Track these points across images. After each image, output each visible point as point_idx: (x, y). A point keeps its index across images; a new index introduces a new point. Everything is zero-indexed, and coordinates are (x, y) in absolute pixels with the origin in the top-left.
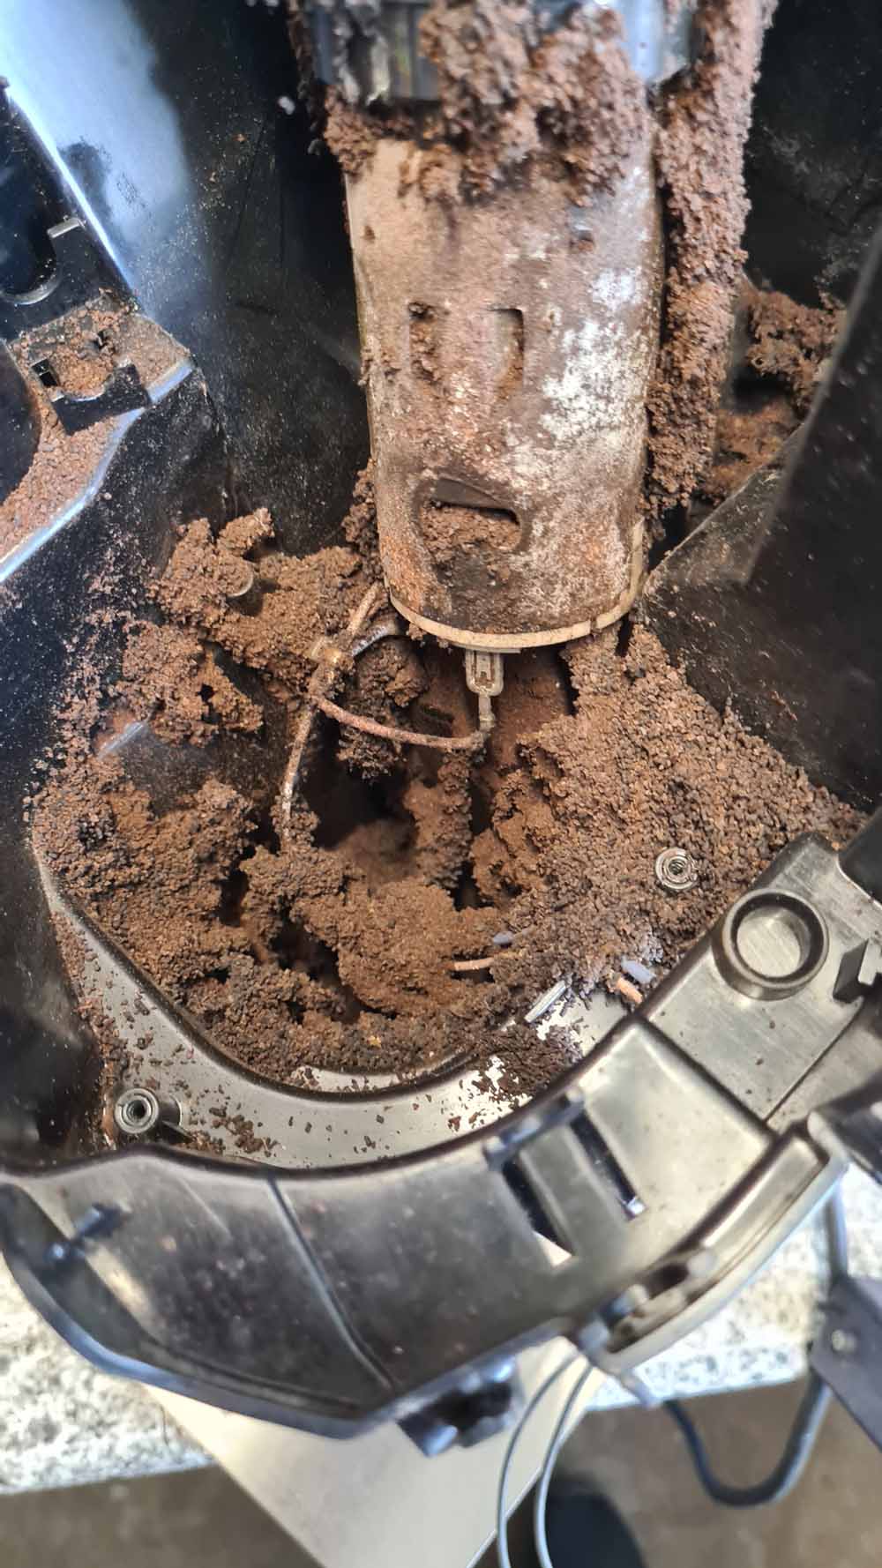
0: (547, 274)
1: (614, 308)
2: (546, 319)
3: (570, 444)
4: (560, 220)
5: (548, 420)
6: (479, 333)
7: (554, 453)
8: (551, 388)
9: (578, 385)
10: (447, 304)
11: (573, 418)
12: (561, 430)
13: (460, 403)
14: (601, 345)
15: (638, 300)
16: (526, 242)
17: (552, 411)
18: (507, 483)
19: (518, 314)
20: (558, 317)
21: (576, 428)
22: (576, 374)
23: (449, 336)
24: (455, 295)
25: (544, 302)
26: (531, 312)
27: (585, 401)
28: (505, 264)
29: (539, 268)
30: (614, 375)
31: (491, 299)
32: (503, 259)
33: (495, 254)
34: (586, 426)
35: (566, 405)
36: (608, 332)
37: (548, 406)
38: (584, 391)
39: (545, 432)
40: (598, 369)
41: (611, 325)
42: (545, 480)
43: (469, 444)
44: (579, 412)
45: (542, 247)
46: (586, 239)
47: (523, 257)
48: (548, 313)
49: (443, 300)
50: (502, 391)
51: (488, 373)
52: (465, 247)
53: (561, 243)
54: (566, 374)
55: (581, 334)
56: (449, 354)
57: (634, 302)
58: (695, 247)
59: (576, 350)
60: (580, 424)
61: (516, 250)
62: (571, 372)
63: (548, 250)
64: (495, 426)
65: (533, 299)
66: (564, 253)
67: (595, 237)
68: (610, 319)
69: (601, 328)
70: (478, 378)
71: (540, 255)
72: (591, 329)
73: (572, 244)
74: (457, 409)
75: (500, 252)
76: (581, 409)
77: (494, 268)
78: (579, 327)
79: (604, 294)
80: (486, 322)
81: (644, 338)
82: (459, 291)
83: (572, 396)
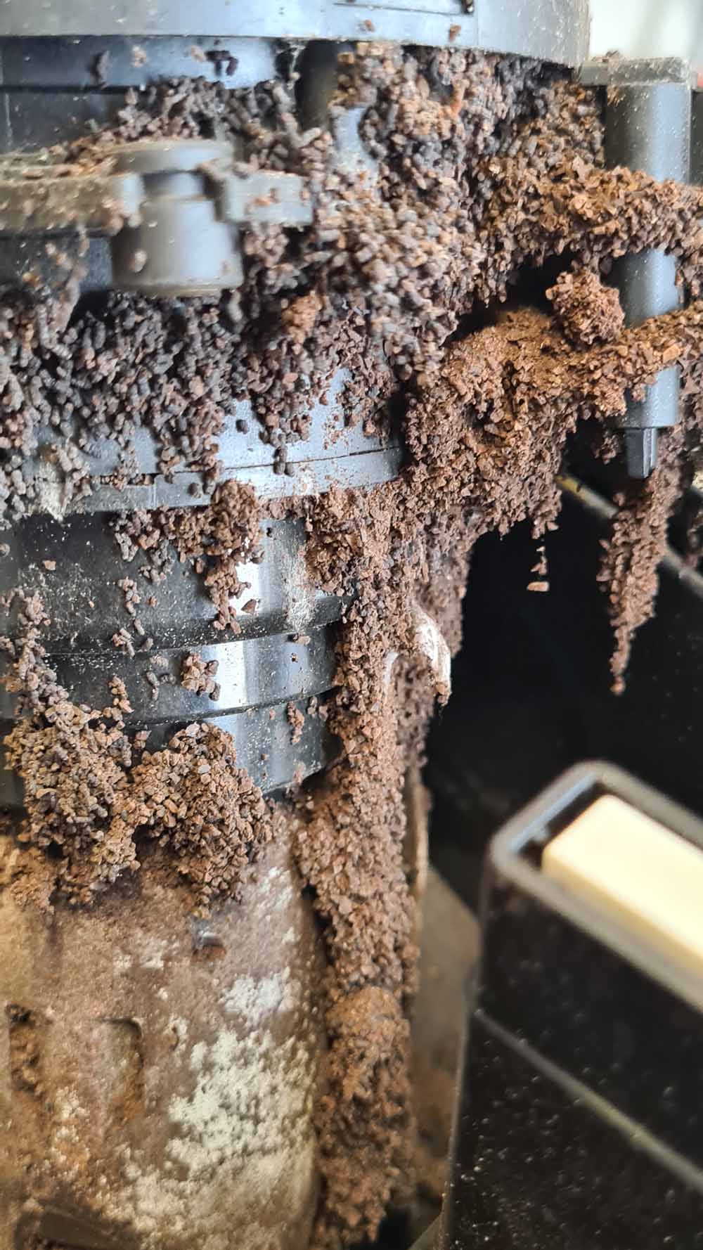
0: (166, 984)
1: (256, 1017)
2: (168, 1031)
3: (209, 1174)
4: (180, 927)
5: (177, 1147)
6: (88, 1046)
7: (189, 1186)
8: (178, 1110)
9: (216, 1105)
10: (49, 1012)
11: (211, 1144)
12: (195, 1158)
13: (67, 1124)
14: (243, 1059)
15: (288, 1004)
16: (140, 950)
17: (182, 1137)
18: (128, 1223)
19: (134, 1027)
20: (183, 1029)
21: (215, 1157)
22: (212, 1091)
23: (52, 1047)
24: (59, 1002)
25: (165, 1012)
26: (150, 1023)
27: (226, 1124)
28: (116, 973)
29: (157, 978)
30: (263, 1090)
31: (99, 1008)
32: (114, 967)
33: (103, 962)
34: (228, 1152)
35: (200, 1128)
36: (250, 1042)
37: (176, 1130)
38: (224, 1112)
39: (175, 1161)
40: (240, 1085)
41: (253, 1035)
42: (178, 1218)
43: (79, 1174)
44: (217, 1136)
45: (160, 954)
46: (213, 946)
47: (136, 966)
48: (171, 1025)
49: (45, 1007)
50: (118, 1110)
51: (101, 1092)
52: (69, 953)
53: (182, 951)
54: (198, 1092)
55: (214, 1048)
56: (53, 1068)
57: (282, 1007)
58: (347, 953)
59: (208, 1066)
60: (221, 1149)
61: (128, 957)
62: (204, 1090)
63: (167, 959)
64: (111, 1154)
65: (152, 1011)
66: (186, 962)
67: (225, 943)
68: (252, 1029)
69: (241, 1038)
70: (88, 1097)
71: (157, 963)
72: (227, 1043)
73: (196, 952)
74: (64, 1131)
75: (110, 960)
76: (221, 1132)
77: (103, 976)
78: (212, 1040)
79: (242, 1003)
80: (95, 1033)
81: (301, 1044)
82: (64, 999)
83: (208, 1117)
